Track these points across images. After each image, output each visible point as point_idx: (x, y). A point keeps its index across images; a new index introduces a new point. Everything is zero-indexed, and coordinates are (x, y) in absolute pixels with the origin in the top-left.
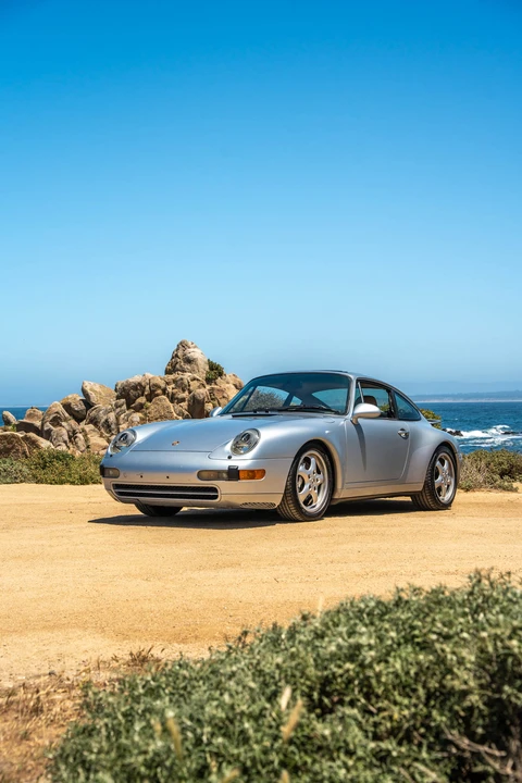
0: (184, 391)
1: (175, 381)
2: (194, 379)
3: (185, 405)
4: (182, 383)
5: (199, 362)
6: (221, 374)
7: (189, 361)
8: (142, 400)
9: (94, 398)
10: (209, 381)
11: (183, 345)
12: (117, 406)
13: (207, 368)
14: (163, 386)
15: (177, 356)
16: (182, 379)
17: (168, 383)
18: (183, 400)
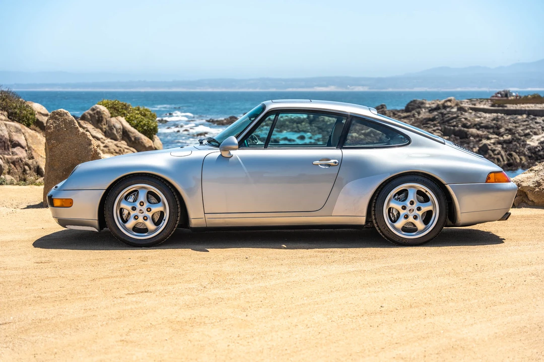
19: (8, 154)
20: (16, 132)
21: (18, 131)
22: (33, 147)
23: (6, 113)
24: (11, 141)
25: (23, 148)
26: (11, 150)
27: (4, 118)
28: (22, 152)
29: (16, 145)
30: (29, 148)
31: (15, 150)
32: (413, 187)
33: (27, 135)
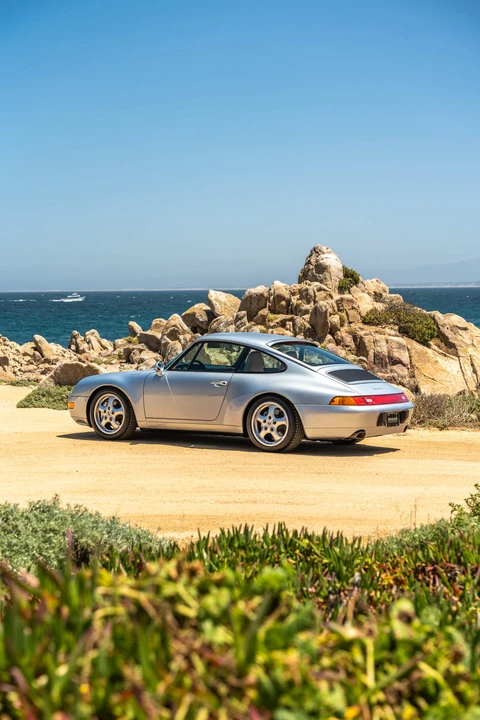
0: (308, 303)
1: (300, 291)
2: (320, 290)
3: (307, 317)
4: (307, 294)
5: (332, 269)
6: (356, 282)
7: (321, 268)
8: (265, 311)
9: (218, 308)
10: (342, 289)
11: (316, 251)
12: (238, 318)
13: (341, 275)
14: (287, 296)
15: (309, 263)
16: (307, 290)
17: (293, 294)
18: (306, 312)
19: (386, 372)
20: (399, 348)
21: (401, 346)
22: (417, 365)
23: (397, 327)
24: (391, 358)
25: (404, 365)
26: (389, 367)
27: (393, 332)
28: (402, 370)
29: (397, 362)
30: (412, 366)
31: (394, 367)
32: (274, 405)
33: (413, 351)
